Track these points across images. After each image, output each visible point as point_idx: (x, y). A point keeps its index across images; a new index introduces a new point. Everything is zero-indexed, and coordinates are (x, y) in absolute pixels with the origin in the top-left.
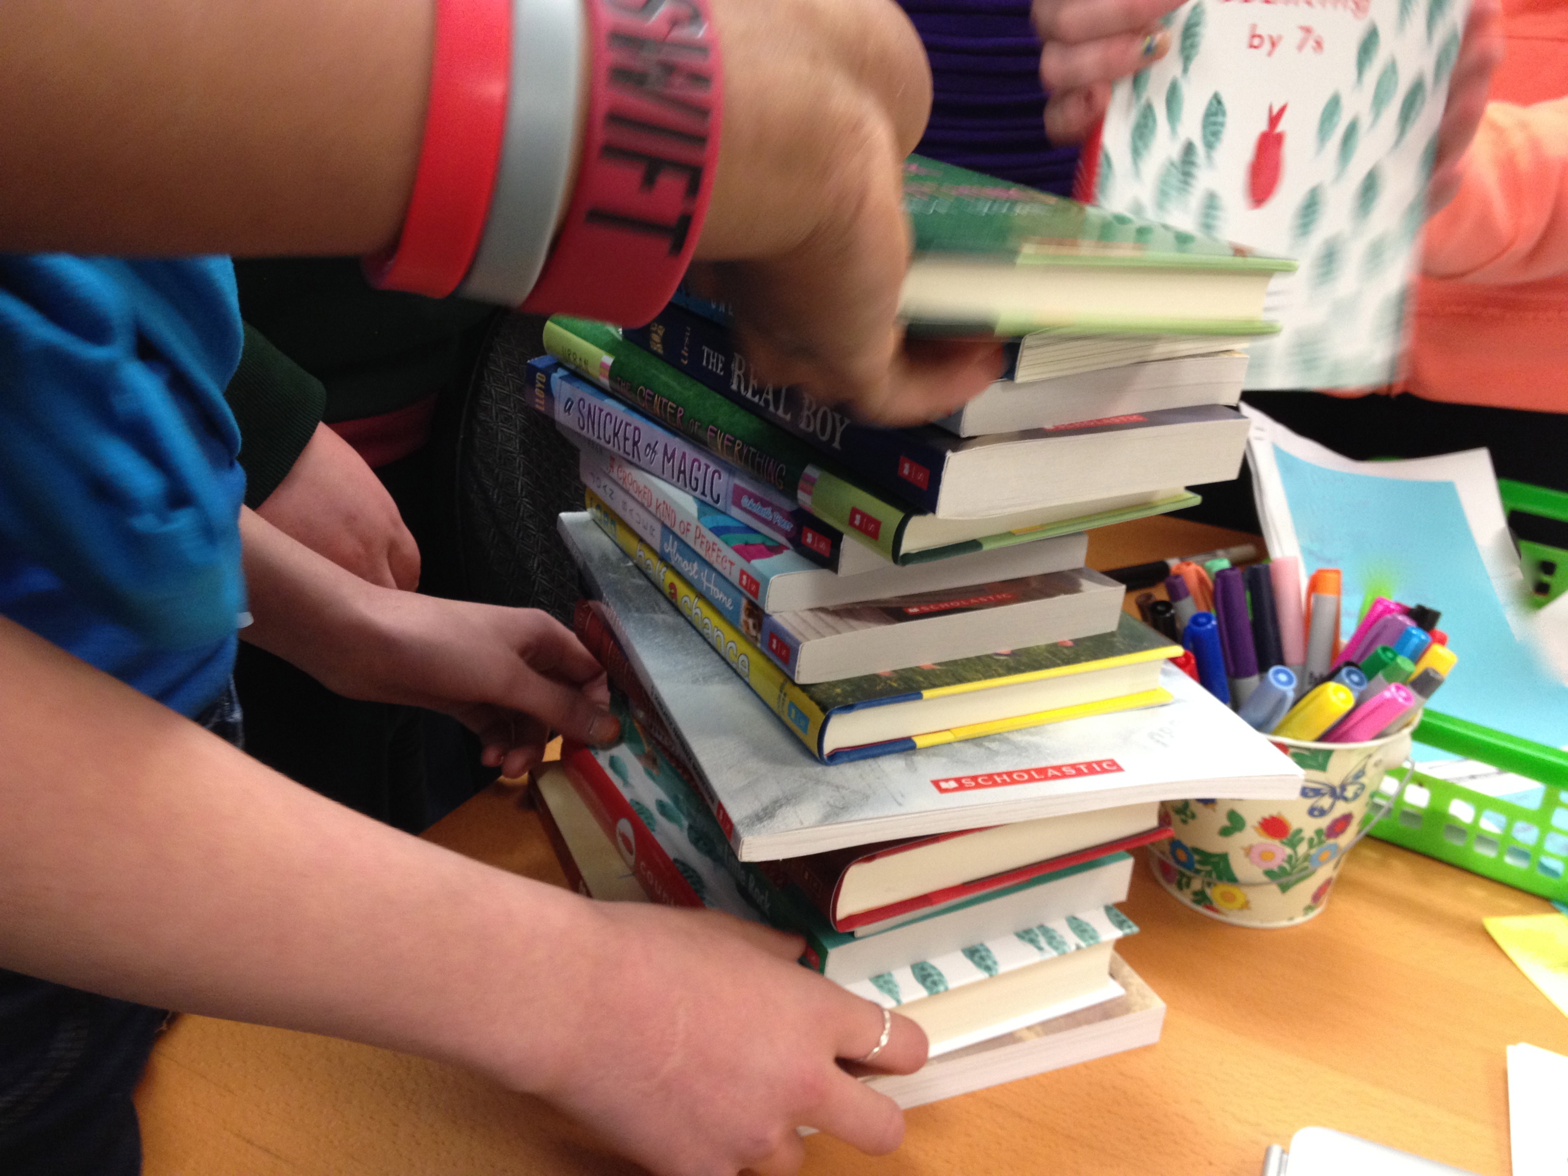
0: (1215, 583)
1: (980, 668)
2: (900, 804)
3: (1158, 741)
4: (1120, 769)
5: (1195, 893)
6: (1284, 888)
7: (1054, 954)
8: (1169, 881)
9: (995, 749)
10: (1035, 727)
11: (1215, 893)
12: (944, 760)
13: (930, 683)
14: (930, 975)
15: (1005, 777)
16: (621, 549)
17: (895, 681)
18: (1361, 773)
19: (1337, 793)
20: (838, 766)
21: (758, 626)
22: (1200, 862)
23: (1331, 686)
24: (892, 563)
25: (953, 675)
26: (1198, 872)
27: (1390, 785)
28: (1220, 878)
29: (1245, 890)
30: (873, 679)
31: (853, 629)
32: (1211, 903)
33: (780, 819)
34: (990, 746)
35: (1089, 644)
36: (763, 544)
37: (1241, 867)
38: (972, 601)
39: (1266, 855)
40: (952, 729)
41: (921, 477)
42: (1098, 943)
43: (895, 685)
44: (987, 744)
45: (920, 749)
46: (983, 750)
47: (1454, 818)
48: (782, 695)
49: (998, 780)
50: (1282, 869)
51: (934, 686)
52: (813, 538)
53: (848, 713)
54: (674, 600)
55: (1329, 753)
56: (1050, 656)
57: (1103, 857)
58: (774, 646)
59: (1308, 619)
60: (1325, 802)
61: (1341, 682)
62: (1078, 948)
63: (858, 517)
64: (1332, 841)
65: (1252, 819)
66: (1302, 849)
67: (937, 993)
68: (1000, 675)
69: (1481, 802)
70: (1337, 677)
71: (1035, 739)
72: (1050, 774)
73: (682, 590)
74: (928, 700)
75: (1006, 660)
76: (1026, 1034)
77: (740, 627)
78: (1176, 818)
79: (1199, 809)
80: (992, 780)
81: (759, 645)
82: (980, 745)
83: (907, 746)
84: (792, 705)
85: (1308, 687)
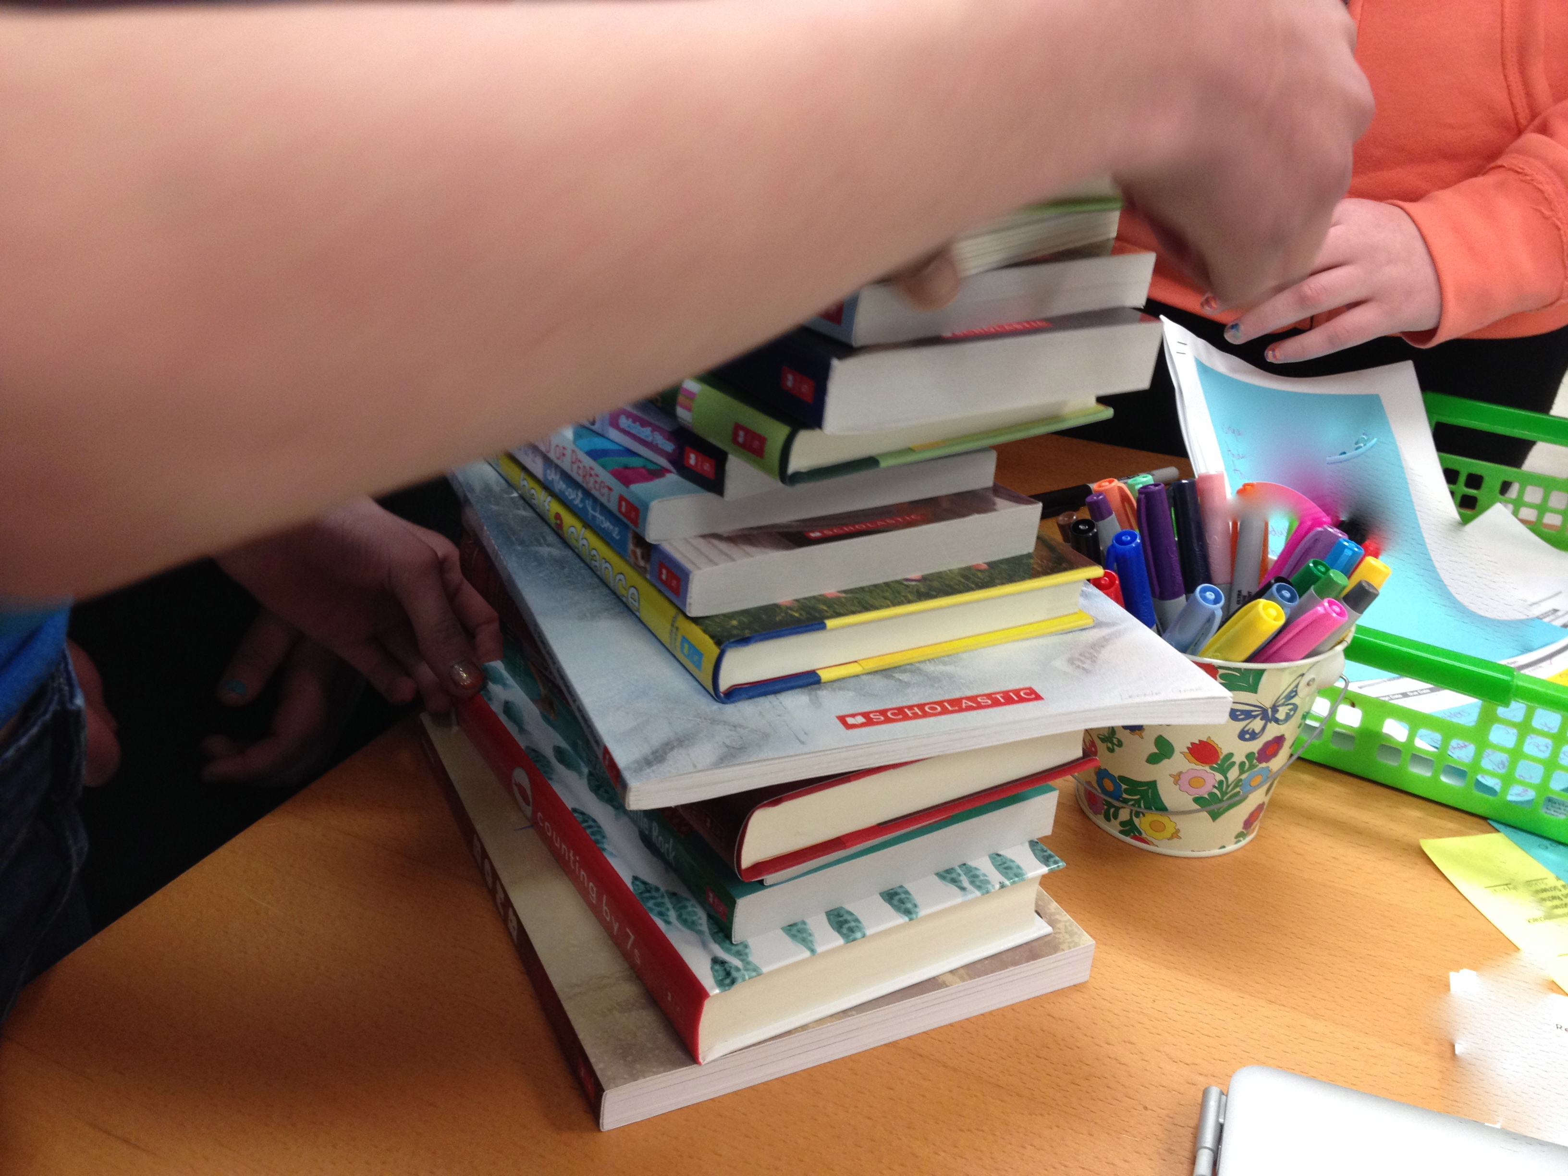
0: (1139, 501)
1: (888, 594)
2: (802, 743)
3: (1078, 667)
4: (1038, 697)
5: (1122, 824)
6: (1215, 816)
7: (978, 893)
8: (1096, 813)
9: (906, 680)
10: (948, 656)
11: (1143, 823)
12: (851, 694)
13: (834, 612)
14: (846, 922)
15: (916, 710)
16: (506, 481)
17: (796, 611)
18: (1294, 693)
19: (1268, 715)
20: (736, 704)
21: (646, 557)
22: (1126, 791)
23: (1262, 602)
24: (780, 484)
25: (859, 602)
26: (1126, 801)
27: (1321, 707)
28: (1148, 808)
29: (1174, 818)
30: (772, 609)
31: (748, 555)
32: (1140, 833)
33: (670, 763)
34: (901, 678)
35: (1003, 566)
36: (644, 467)
37: (1170, 795)
38: (879, 523)
39: (1195, 781)
40: (860, 660)
41: (806, 389)
42: (1023, 880)
43: (796, 615)
44: (897, 675)
45: (825, 683)
46: (892, 683)
47: (1388, 737)
48: (674, 630)
49: (909, 713)
50: (1211, 794)
51: (838, 615)
52: (697, 459)
53: (744, 646)
54: (560, 532)
55: (1261, 672)
56: (963, 580)
57: (1027, 790)
58: (664, 577)
59: (1235, 538)
60: (1257, 724)
61: (1271, 598)
62: (1002, 886)
63: (741, 433)
64: (1264, 765)
65: (1181, 745)
66: (1233, 774)
67: (854, 940)
68: (910, 602)
69: (1414, 720)
70: (1268, 593)
71: (948, 669)
72: (964, 706)
73: (568, 520)
74: (832, 630)
75: (916, 585)
76: (949, 978)
77: (628, 558)
78: (1101, 747)
79: (1125, 736)
80: (901, 714)
81: (648, 576)
82: (890, 677)
83: (812, 680)
84: (685, 639)
85: (1235, 606)
